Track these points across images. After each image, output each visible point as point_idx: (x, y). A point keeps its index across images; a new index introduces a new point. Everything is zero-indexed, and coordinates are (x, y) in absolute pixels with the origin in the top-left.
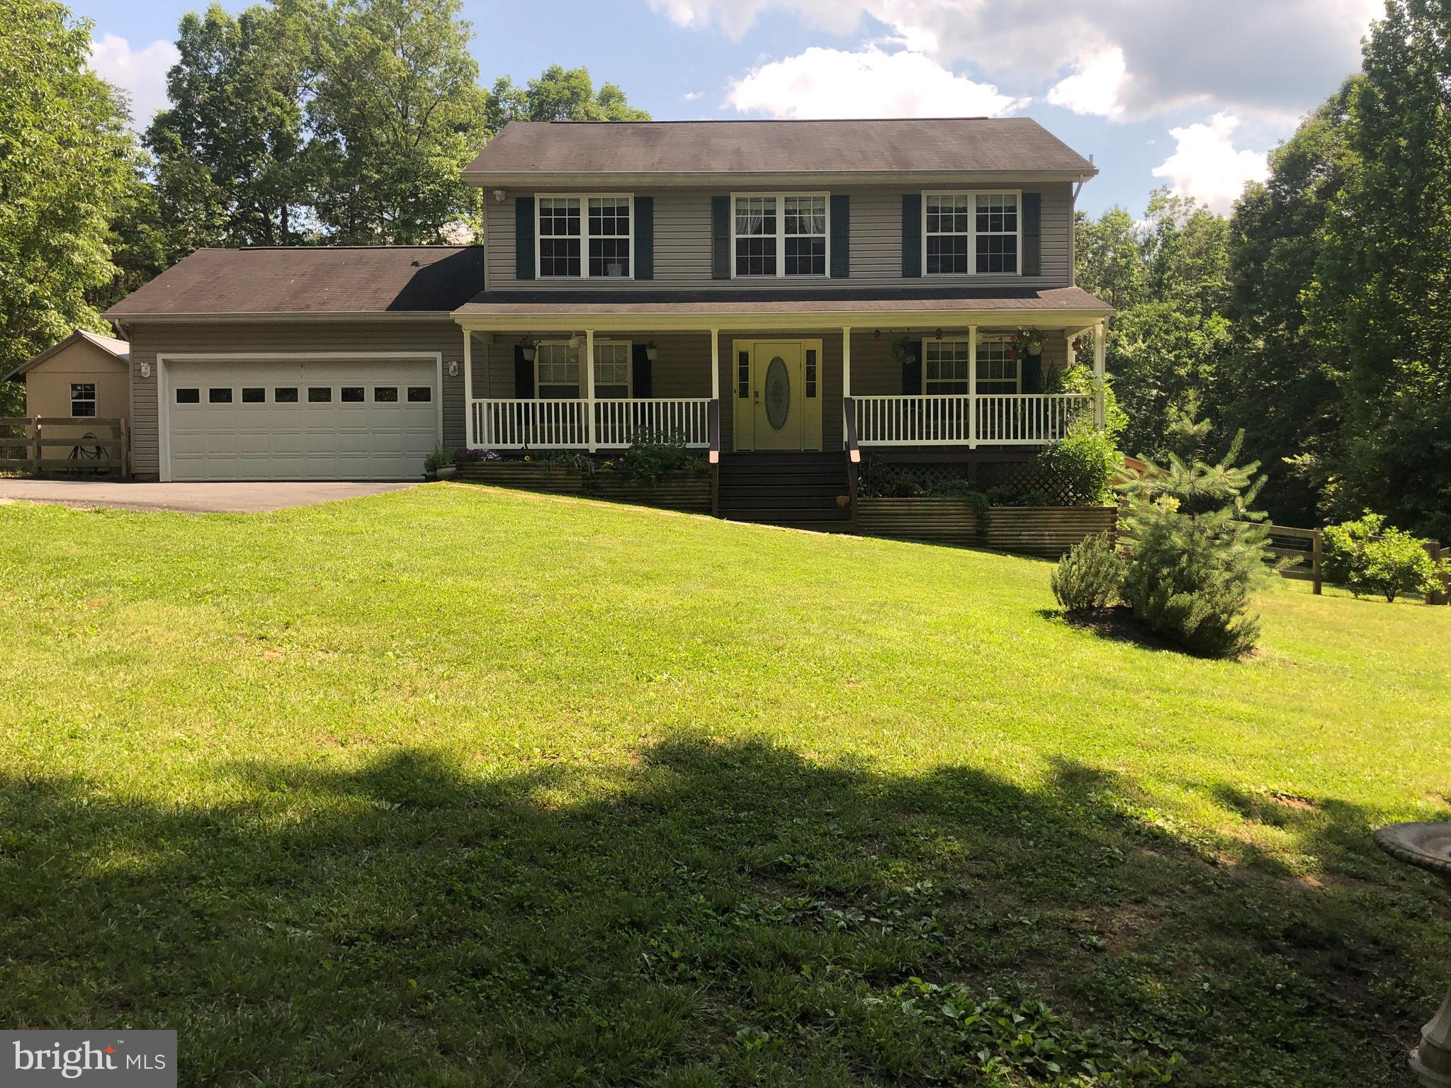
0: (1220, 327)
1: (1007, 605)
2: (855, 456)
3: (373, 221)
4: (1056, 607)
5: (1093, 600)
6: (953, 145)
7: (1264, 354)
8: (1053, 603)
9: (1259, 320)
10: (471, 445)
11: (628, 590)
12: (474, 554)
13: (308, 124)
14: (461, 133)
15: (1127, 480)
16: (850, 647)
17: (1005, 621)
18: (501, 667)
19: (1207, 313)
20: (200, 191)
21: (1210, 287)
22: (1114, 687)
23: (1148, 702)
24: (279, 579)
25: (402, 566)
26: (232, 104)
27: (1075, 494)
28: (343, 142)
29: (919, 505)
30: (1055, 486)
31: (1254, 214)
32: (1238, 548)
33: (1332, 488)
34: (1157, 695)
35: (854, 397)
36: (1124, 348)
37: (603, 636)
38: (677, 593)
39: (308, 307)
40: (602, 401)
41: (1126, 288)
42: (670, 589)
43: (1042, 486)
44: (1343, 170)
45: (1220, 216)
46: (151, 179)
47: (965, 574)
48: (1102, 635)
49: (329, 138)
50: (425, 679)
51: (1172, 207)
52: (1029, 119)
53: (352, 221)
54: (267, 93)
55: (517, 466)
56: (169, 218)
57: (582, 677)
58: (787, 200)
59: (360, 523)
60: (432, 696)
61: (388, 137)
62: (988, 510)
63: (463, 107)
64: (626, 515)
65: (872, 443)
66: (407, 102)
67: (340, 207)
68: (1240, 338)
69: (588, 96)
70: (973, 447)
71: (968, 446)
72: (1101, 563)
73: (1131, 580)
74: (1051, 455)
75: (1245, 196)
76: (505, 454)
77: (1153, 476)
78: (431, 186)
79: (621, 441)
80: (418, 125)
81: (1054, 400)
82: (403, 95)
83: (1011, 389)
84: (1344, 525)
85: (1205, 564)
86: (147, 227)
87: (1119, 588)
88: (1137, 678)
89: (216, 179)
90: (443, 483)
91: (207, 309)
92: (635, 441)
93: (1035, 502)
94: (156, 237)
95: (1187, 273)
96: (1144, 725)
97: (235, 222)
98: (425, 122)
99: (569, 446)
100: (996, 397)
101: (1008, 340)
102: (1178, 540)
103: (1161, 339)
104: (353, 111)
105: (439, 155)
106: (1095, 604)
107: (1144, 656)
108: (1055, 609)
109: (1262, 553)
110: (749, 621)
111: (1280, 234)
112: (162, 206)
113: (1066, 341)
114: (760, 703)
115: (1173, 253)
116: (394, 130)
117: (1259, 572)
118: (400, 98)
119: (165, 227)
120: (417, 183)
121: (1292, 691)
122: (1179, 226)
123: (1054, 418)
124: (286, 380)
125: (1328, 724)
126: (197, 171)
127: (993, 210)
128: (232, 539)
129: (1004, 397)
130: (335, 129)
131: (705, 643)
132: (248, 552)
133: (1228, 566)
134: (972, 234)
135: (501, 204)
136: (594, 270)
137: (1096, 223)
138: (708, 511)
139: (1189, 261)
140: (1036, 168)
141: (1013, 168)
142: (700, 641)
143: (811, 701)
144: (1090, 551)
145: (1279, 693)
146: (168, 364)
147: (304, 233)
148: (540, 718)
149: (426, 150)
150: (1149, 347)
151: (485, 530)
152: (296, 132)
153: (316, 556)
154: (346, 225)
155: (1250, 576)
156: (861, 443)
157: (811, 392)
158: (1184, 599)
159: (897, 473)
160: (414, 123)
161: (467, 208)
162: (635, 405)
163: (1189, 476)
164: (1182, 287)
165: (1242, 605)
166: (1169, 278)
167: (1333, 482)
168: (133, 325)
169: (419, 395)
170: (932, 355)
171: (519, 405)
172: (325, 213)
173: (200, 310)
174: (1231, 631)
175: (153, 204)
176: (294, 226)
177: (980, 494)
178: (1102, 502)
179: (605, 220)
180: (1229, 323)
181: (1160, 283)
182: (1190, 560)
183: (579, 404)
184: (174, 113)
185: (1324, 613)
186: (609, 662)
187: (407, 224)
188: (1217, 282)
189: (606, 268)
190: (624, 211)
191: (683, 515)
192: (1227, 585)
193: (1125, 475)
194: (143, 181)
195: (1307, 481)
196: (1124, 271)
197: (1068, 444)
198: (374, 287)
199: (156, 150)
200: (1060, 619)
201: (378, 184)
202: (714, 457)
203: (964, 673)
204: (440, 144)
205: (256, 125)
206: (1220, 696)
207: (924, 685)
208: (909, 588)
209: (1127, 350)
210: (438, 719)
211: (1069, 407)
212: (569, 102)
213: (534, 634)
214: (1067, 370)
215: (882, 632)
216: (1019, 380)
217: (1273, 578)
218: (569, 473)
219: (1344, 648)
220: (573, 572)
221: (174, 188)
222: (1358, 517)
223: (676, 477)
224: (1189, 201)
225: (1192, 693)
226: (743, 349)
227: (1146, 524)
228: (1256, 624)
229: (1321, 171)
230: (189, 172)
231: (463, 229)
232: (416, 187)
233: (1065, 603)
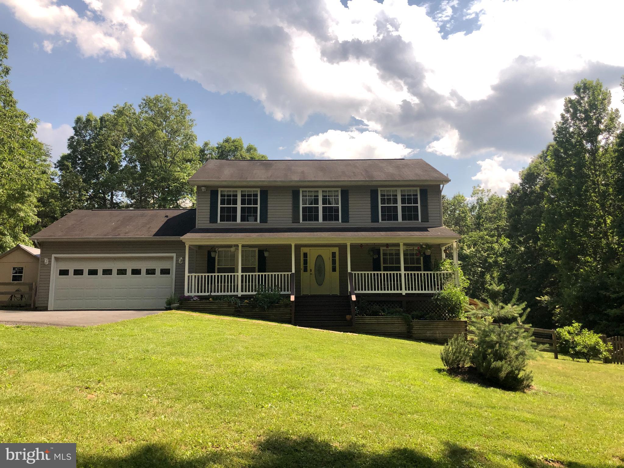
0: (505, 242)
1: (422, 366)
2: (354, 298)
3: (150, 198)
4: (443, 367)
5: (459, 364)
6: (391, 170)
7: (525, 253)
8: (442, 366)
9: (521, 239)
10: (186, 294)
11: (253, 362)
12: (185, 345)
13: (125, 159)
14: (188, 163)
15: (470, 310)
16: (353, 389)
17: (421, 374)
18: (195, 401)
19: (499, 236)
20: (78, 186)
21: (500, 225)
22: (471, 406)
23: (486, 413)
24: (97, 359)
25: (153, 351)
26: (93, 151)
27: (449, 315)
28: (139, 166)
29: (382, 319)
30: (440, 311)
31: (515, 196)
32: (520, 340)
33: (558, 310)
34: (490, 410)
35: (352, 272)
36: (466, 250)
37: (242, 385)
38: (276, 363)
39: (119, 235)
40: (244, 274)
41: (465, 226)
42: (273, 361)
43: (434, 311)
44: (550, 179)
45: (502, 197)
46: (57, 181)
47: (403, 351)
48: (464, 380)
49: (133, 164)
50: (160, 407)
51: (482, 193)
52: (421, 159)
53: (141, 198)
54: (109, 146)
55: (207, 302)
56: (63, 196)
57: (231, 406)
58: (323, 191)
59: (135, 331)
60: (163, 416)
61: (158, 164)
62: (412, 322)
63: (190, 153)
64: (254, 324)
65: (360, 292)
66: (167, 151)
67: (136, 192)
68: (513, 246)
69: (242, 149)
70: (404, 294)
71: (402, 294)
72: (462, 347)
73: (476, 355)
74: (437, 298)
75: (511, 189)
76: (201, 298)
77: (481, 309)
78: (175, 184)
79: (252, 291)
80: (171, 159)
81: (437, 274)
82: (165, 148)
83: (419, 269)
84: (565, 328)
85: (506, 348)
86: (53, 200)
87: (470, 358)
88: (480, 401)
89: (84, 181)
90: (173, 311)
91: (77, 236)
92: (258, 291)
93: (431, 318)
94: (56, 205)
95: (490, 220)
96: (485, 425)
97: (91, 198)
98: (173, 159)
99: (229, 293)
100: (413, 272)
101: (416, 248)
102: (494, 337)
103: (481, 247)
104: (144, 154)
105: (179, 172)
106: (460, 366)
107: (482, 390)
108: (443, 368)
109: (531, 342)
110: (308, 376)
111: (526, 204)
112: (61, 192)
113: (441, 250)
114: (312, 418)
115: (484, 211)
116: (161, 161)
117: (530, 352)
118: (164, 149)
119: (61, 200)
120: (169, 183)
121: (550, 407)
122: (485, 201)
123: (438, 282)
124: (107, 266)
125: (567, 423)
126: (76, 178)
127: (408, 195)
128: (78, 339)
129: (416, 272)
130: (136, 161)
131: (288, 388)
132: (84, 345)
133: (516, 348)
134: (399, 205)
135: (204, 192)
136: (243, 219)
137: (451, 199)
138: (289, 322)
139: (490, 215)
140: (425, 179)
141: (415, 179)
142: (285, 387)
143: (336, 417)
144: (456, 342)
145: (544, 408)
146: (57, 259)
147: (120, 203)
148: (212, 427)
149: (174, 170)
150: (476, 250)
151: (190, 333)
152: (119, 162)
153: (115, 347)
154: (138, 199)
155: (526, 353)
156: (356, 292)
157: (334, 270)
158: (499, 364)
159: (372, 305)
160: (169, 159)
161: (190, 193)
162: (259, 275)
163: (497, 309)
164: (488, 225)
165: (524, 366)
166: (483, 221)
167: (558, 308)
168: (43, 242)
169: (165, 272)
170: (385, 254)
171: (208, 276)
172: (129, 194)
173: (72, 236)
174: (521, 378)
175: (57, 191)
176: (116, 200)
177: (408, 315)
178: (460, 318)
179: (248, 199)
180: (509, 240)
181: (479, 224)
182: (500, 346)
183: (234, 275)
184: (69, 155)
185: (560, 368)
186: (244, 398)
187: (164, 199)
188: (503, 223)
189: (247, 219)
190: (256, 195)
191: (279, 324)
192: (517, 357)
193: (470, 308)
194: (54, 182)
195: (547, 307)
196: (464, 219)
197: (444, 293)
198: (148, 226)
199: (60, 169)
200: (445, 373)
201: (153, 182)
202: (293, 298)
203: (404, 401)
204: (180, 167)
205: (103, 159)
206: (518, 410)
207: (387, 407)
208: (379, 358)
209: (467, 251)
210: (165, 428)
211: (444, 277)
212: (234, 151)
213: (210, 385)
214: (442, 261)
215: (367, 381)
216: (422, 265)
217: (536, 353)
218: (229, 306)
219: (570, 385)
220: (229, 353)
221: (66, 184)
222: (570, 324)
223: (276, 307)
224: (489, 191)
225: (505, 408)
226: (305, 252)
227: (480, 330)
228: (531, 375)
229: (541, 179)
230: (73, 178)
231: (188, 201)
232: (168, 184)
233: (447, 365)
